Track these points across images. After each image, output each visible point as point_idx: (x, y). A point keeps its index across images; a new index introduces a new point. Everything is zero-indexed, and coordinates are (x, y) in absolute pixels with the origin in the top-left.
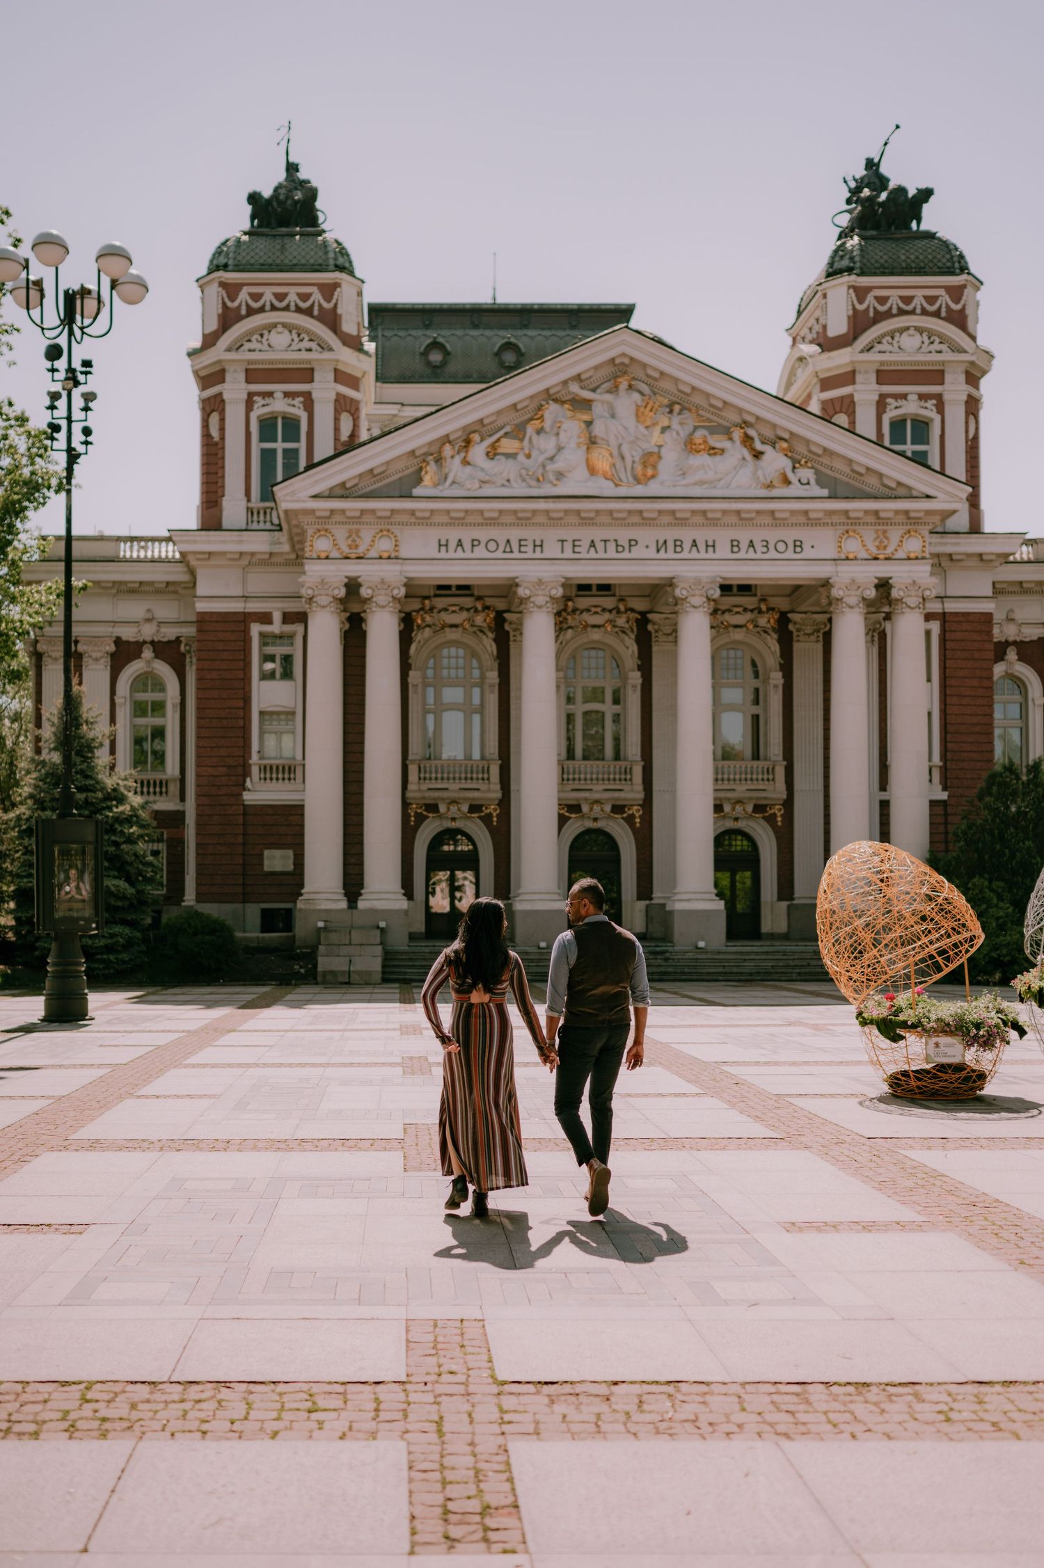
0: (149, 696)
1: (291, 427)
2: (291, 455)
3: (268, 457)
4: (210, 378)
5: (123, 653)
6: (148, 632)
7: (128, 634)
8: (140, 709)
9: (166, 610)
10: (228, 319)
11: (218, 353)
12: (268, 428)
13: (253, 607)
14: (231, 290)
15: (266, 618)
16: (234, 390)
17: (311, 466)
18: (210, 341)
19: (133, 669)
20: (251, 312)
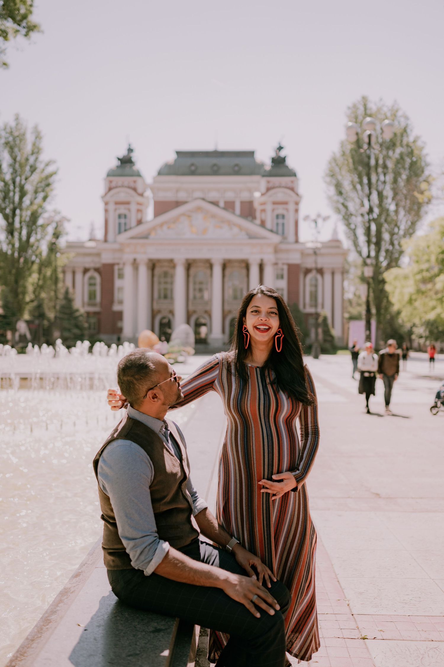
0: (92, 281)
1: (125, 216)
2: (125, 224)
3: (120, 224)
4: (106, 204)
5: (86, 271)
6: (92, 265)
7: (87, 266)
8: (90, 285)
9: (96, 259)
10: (110, 189)
11: (108, 198)
12: (120, 216)
13: (116, 261)
14: (111, 182)
15: (118, 264)
16: (111, 207)
17: (125, 230)
18: (106, 194)
19: (88, 275)
20: (116, 187)
